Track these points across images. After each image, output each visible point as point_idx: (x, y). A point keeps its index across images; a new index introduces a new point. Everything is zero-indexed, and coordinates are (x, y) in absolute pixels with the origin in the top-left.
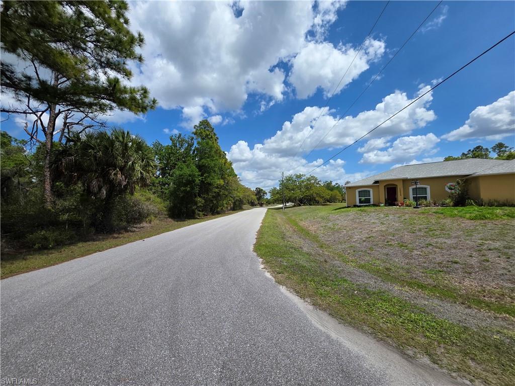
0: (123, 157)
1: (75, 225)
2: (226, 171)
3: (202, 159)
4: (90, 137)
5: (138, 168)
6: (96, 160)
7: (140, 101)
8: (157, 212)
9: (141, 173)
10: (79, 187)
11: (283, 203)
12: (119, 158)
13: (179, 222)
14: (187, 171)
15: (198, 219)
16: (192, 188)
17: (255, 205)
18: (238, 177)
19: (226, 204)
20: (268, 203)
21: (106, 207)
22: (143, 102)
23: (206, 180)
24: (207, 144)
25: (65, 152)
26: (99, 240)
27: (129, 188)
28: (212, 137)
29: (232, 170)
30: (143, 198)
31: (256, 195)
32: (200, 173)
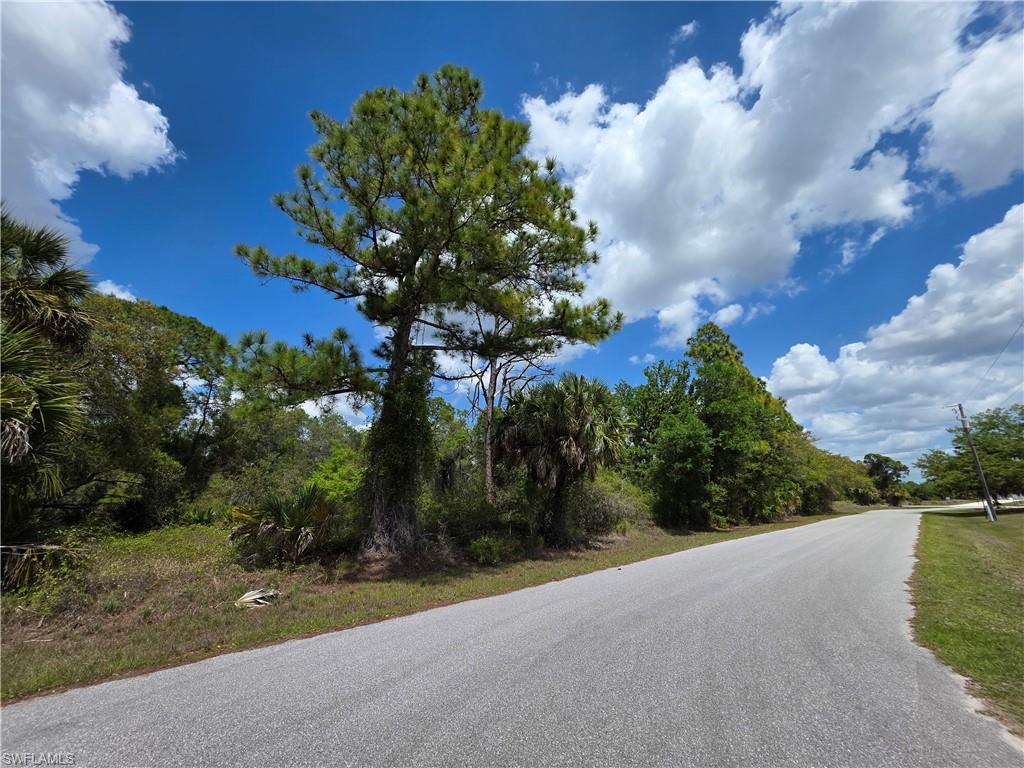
0: (577, 417)
1: (520, 529)
2: (771, 419)
3: (712, 401)
4: (534, 393)
5: (599, 432)
6: (542, 427)
7: (598, 323)
8: (634, 513)
9: (605, 441)
10: (523, 469)
11: (981, 496)
12: (572, 420)
13: (678, 537)
14: (681, 429)
15: (718, 531)
16: (697, 464)
17: (874, 502)
18: (805, 431)
19: (782, 497)
20: (919, 495)
21: (557, 501)
22: (603, 322)
23: (724, 445)
24: (718, 368)
25: (507, 421)
26: (551, 559)
27: (586, 470)
28: (727, 354)
29: (787, 415)
30: (609, 486)
31: (871, 474)
32: (710, 431)
